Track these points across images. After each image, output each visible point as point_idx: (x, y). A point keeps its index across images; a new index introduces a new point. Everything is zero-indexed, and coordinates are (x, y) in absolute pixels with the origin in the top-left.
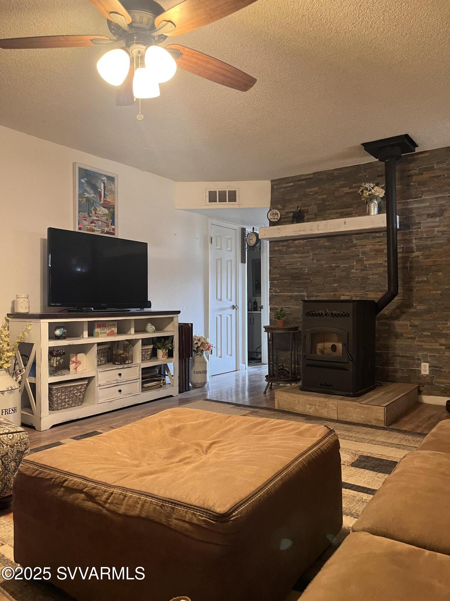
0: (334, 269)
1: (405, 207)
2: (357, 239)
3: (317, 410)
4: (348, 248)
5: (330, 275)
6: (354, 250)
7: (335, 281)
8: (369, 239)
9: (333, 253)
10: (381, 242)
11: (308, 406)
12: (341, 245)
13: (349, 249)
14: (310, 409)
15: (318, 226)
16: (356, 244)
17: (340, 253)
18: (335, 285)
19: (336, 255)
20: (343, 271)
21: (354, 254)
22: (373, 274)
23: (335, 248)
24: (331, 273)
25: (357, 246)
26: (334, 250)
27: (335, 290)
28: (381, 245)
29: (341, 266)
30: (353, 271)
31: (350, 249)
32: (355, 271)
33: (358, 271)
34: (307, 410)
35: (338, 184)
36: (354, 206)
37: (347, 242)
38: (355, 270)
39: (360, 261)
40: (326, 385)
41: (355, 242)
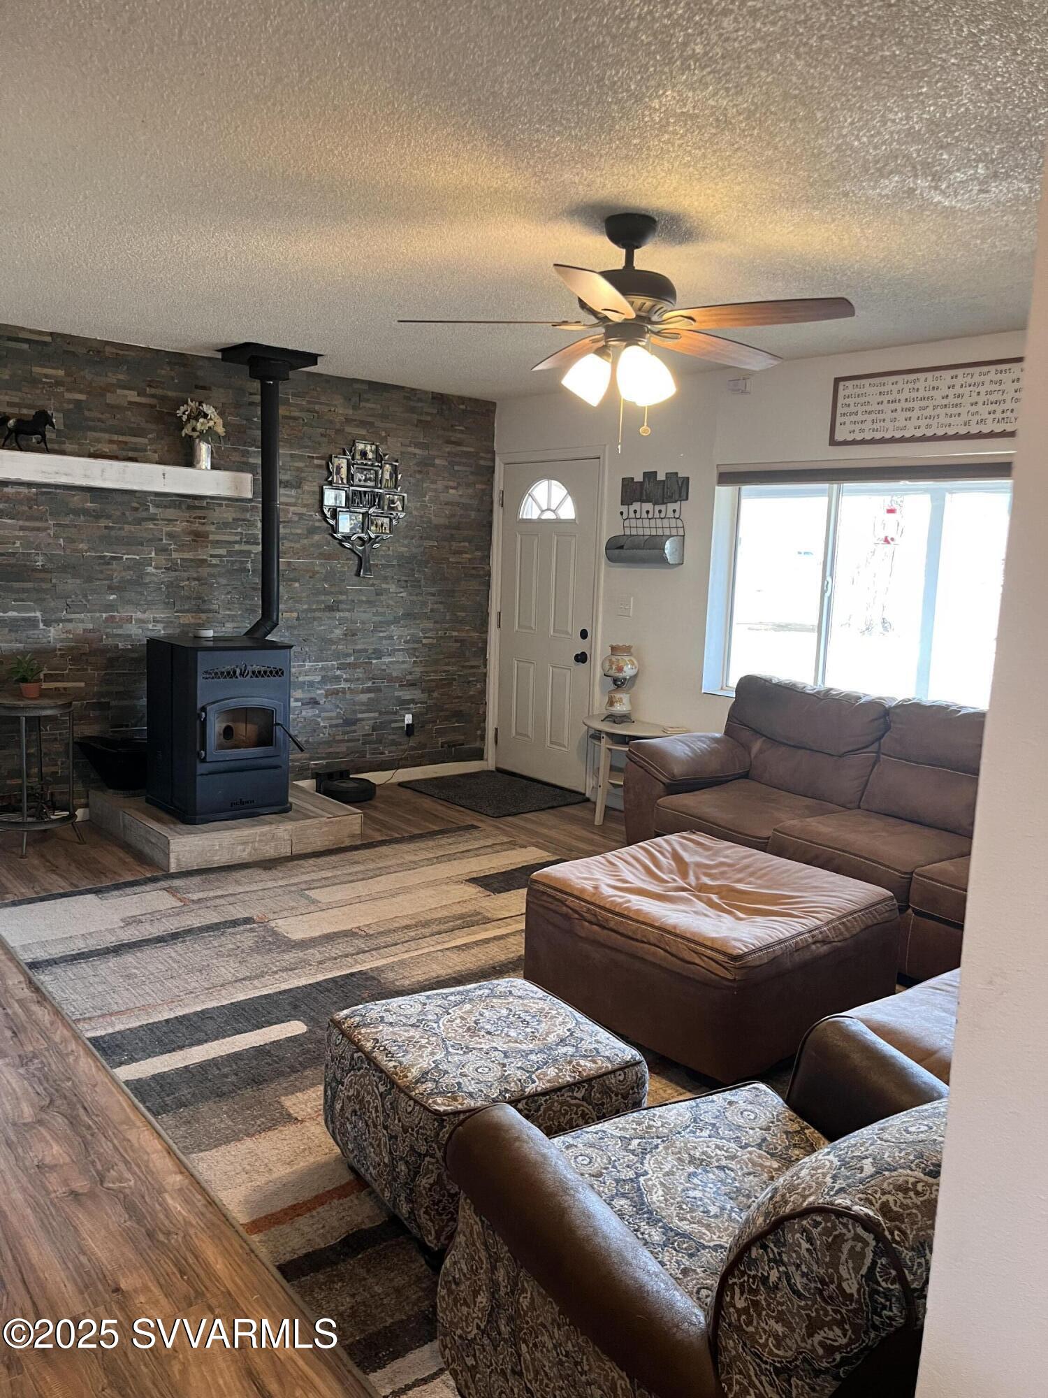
0: (108, 564)
1: (244, 459)
2: (157, 506)
3: (255, 850)
4: (139, 522)
5: (100, 576)
6: (151, 526)
7: (111, 589)
8: (180, 508)
9: (106, 527)
10: (204, 518)
11: (240, 847)
12: (124, 514)
13: (140, 524)
14: (244, 851)
15: (103, 471)
16: (156, 514)
17: (120, 529)
18: (112, 597)
19: (113, 533)
20: (129, 568)
21: (151, 536)
22: (188, 579)
23: (109, 517)
24: (102, 572)
25: (157, 520)
26: (107, 521)
27: (110, 607)
28: (204, 524)
29: (125, 557)
30: (150, 569)
31: (143, 523)
32: (154, 571)
33: (159, 571)
34: (238, 854)
35: (113, 378)
36: (150, 436)
37: (136, 509)
38: (155, 568)
39: (163, 550)
40: (242, 802)
41: (152, 510)
